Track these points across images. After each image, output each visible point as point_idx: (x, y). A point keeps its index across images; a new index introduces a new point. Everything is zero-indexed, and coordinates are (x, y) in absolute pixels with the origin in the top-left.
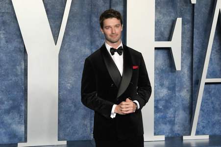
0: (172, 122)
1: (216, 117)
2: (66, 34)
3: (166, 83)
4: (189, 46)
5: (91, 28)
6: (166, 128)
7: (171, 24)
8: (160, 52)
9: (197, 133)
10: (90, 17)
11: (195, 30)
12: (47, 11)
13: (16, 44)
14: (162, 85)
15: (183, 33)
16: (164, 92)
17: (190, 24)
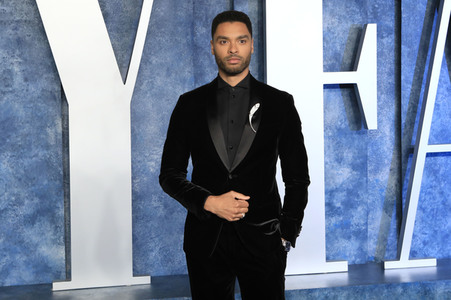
0: (362, 235)
2: (145, 60)
3: (349, 155)
4: (392, 80)
5: (195, 48)
6: (350, 246)
7: (354, 36)
8: (333, 93)
9: (413, 255)
10: (193, 25)
11: (402, 46)
12: (106, 16)
13: (44, 83)
14: (339, 160)
15: (380, 54)
16: (344, 174)
17: (393, 36)
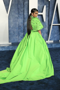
1: (56, 35)
4: (48, 14)
5: (18, 9)
7: (42, 7)
8: (39, 16)
9: (50, 40)
10: (18, 5)
12: (4, 3)
15: (46, 10)
17: (48, 8)
